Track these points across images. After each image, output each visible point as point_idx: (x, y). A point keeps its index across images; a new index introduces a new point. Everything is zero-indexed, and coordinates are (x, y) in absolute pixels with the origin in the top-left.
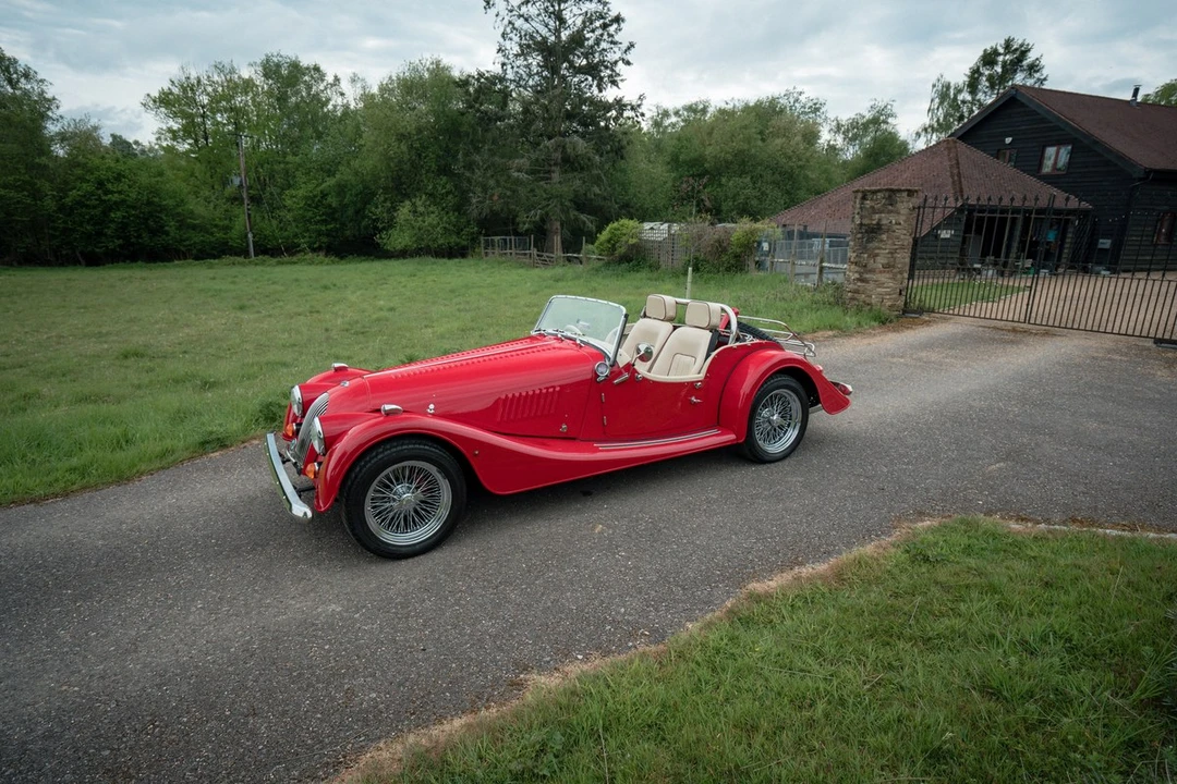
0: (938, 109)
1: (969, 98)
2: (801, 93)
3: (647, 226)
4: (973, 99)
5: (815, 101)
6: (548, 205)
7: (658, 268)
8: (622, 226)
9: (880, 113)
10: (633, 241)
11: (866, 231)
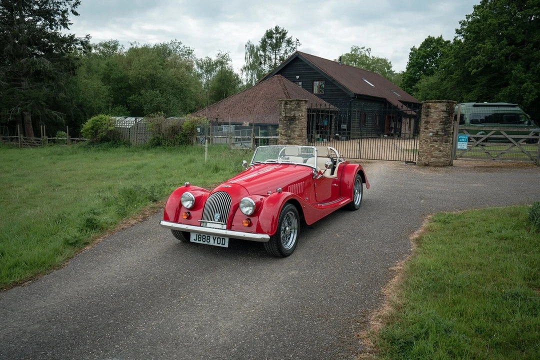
0: (250, 58)
1: (263, 54)
2: (180, 43)
3: (118, 118)
4: (265, 55)
5: (189, 49)
6: (27, 104)
7: (130, 145)
8: (101, 118)
9: (223, 57)
10: (111, 128)
11: (289, 120)
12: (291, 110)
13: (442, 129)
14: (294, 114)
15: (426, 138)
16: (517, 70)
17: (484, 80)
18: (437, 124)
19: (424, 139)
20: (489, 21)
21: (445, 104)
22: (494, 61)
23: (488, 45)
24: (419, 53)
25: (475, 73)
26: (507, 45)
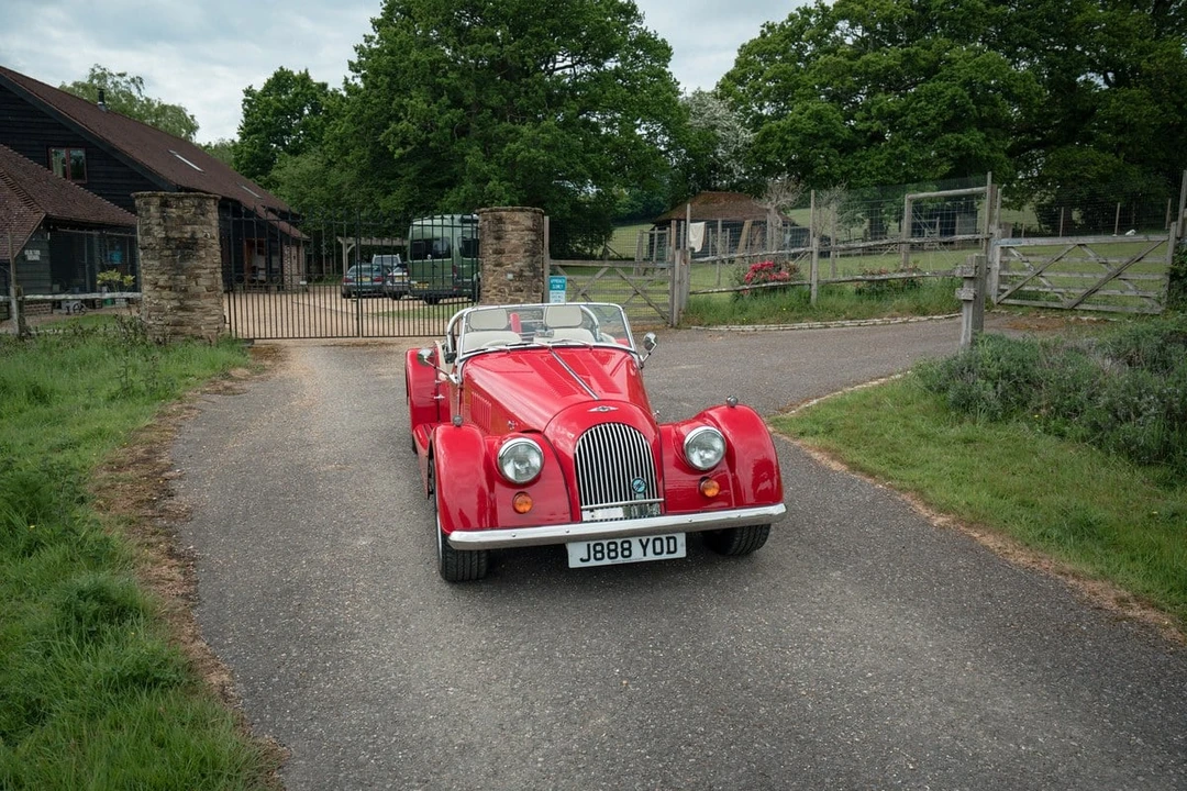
11: (178, 247)
12: (183, 221)
13: (529, 266)
14: (194, 233)
15: (500, 285)
16: (474, 157)
17: (411, 171)
18: (519, 256)
19: (495, 288)
20: (414, 54)
21: (530, 214)
22: (431, 136)
23: (418, 102)
24: (268, 104)
25: (401, 156)
26: (449, 107)
